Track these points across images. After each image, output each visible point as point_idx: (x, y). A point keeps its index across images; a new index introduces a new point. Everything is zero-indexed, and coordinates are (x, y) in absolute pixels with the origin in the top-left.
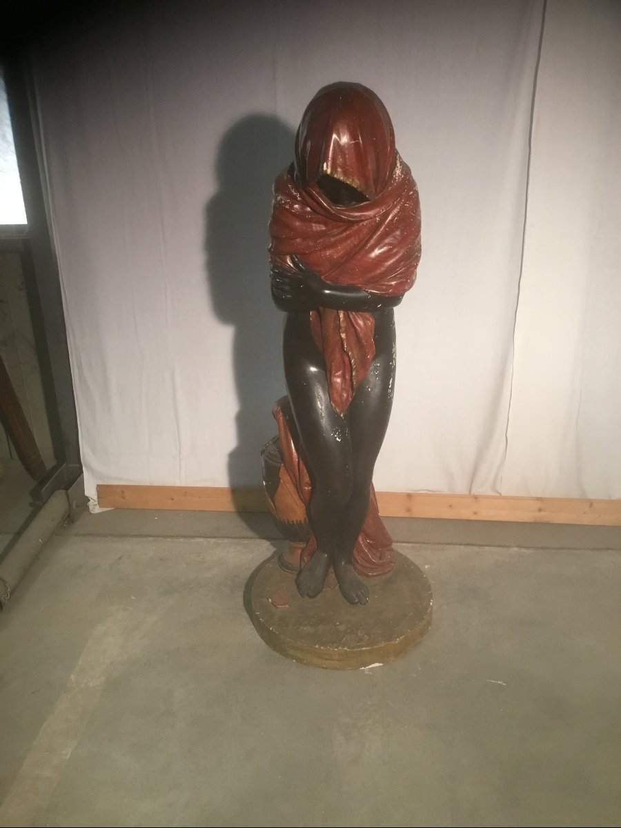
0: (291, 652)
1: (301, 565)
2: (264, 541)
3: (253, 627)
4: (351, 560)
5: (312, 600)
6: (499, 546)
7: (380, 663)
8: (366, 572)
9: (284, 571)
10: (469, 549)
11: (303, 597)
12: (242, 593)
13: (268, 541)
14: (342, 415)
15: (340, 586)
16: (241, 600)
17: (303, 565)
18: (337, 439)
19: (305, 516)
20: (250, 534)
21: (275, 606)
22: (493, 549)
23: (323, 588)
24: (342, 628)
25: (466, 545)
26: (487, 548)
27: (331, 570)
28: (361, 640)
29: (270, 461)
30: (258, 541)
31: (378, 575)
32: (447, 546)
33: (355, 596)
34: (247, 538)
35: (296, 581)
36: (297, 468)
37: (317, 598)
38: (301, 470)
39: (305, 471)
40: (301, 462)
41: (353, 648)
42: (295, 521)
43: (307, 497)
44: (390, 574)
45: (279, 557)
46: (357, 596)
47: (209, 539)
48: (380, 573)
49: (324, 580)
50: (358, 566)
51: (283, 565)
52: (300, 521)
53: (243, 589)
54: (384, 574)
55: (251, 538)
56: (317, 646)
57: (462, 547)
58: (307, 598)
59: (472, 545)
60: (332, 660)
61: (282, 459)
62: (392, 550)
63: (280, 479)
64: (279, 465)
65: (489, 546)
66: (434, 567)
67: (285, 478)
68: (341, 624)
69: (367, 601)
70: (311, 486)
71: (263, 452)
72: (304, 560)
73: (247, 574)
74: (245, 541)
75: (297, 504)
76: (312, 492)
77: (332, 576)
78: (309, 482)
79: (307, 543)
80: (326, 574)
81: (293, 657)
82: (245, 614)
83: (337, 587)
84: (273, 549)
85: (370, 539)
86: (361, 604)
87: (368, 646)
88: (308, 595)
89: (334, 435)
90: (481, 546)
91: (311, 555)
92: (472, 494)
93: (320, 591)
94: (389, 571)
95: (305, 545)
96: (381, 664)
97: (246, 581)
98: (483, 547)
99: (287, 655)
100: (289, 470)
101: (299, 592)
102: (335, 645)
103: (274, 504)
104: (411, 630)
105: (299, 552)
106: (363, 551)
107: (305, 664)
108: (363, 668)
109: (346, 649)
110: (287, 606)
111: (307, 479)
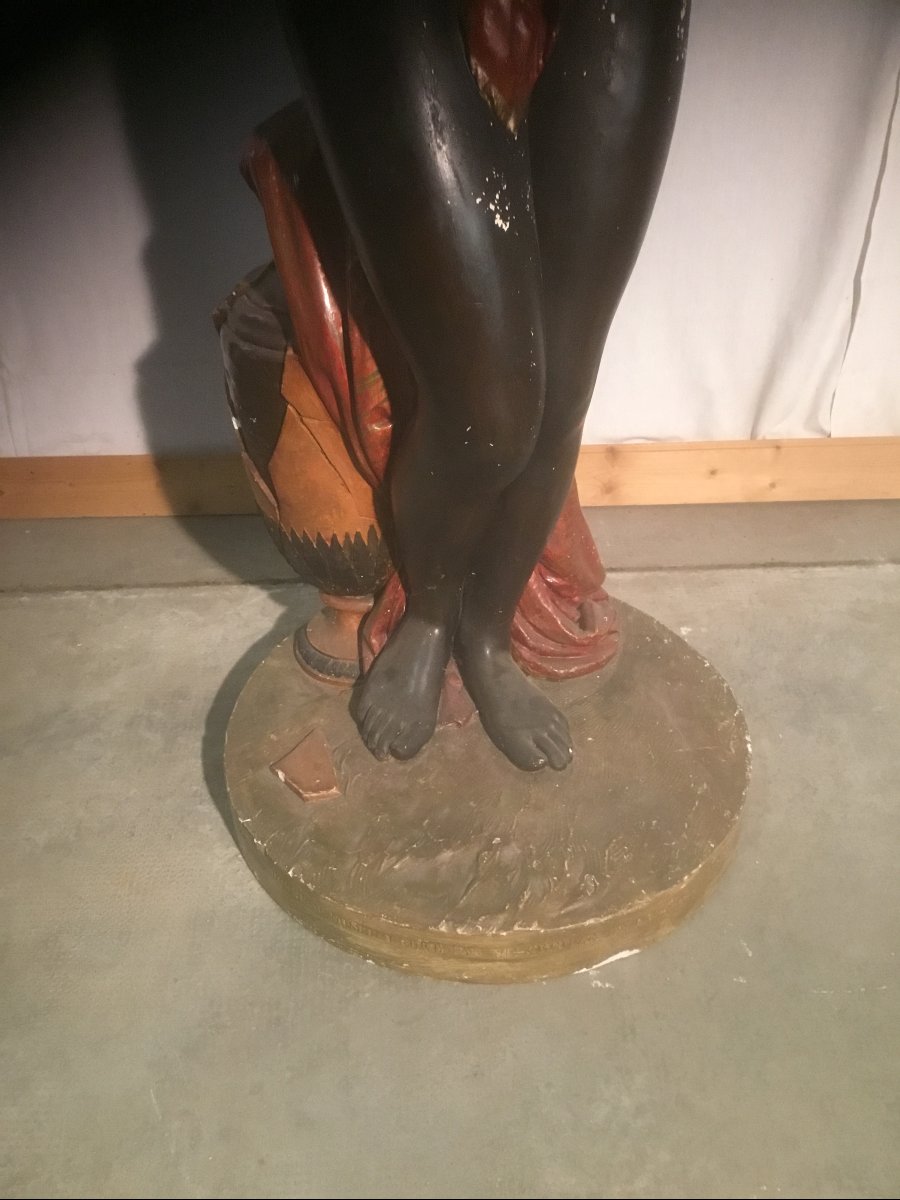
0: (361, 940)
1: (361, 661)
2: (252, 590)
3: (234, 850)
4: (508, 639)
5: (409, 766)
6: (850, 563)
7: (631, 949)
8: (550, 668)
9: (315, 676)
10: (776, 576)
11: (380, 760)
12: (198, 745)
13: (262, 588)
14: (511, 125)
15: (480, 714)
16: (196, 766)
17: (369, 658)
18: (499, 221)
19: (372, 520)
20: (213, 570)
21: (300, 795)
22: (833, 571)
23: (433, 726)
24: (511, 853)
25: (765, 566)
26: (819, 569)
27: (452, 668)
28: (576, 894)
29: (246, 347)
30: (236, 590)
31: (579, 674)
32: (724, 573)
33: (531, 743)
34: (207, 583)
35: (354, 708)
36: (341, 360)
37: (420, 759)
38: (356, 365)
39: (372, 366)
40: (356, 335)
41: (556, 922)
42: (341, 540)
43: (380, 456)
44: (611, 667)
45: (293, 634)
46: (540, 744)
47: (104, 594)
48: (586, 666)
49: (436, 700)
50: (525, 652)
51: (311, 661)
52: (358, 535)
53: (202, 732)
54: (599, 666)
55: (215, 583)
56: (443, 928)
57: (760, 572)
58: (392, 759)
59: (783, 565)
60: (493, 961)
61: (288, 332)
62: (607, 597)
63: (285, 402)
64: (278, 355)
65: (823, 564)
66: (704, 630)
67: (304, 401)
68: (505, 842)
69: (571, 758)
70: (391, 421)
71: (220, 321)
72: (370, 646)
73: (213, 684)
74: (203, 593)
75: (344, 484)
76: (397, 441)
77: (456, 684)
78: (386, 405)
79: (378, 596)
80: (439, 681)
81: (365, 953)
82: (209, 809)
83: (475, 719)
84: (277, 611)
85: (555, 575)
86: (553, 767)
87: (599, 910)
88: (394, 752)
89: (485, 204)
90: (805, 565)
91: (393, 630)
92: (760, 437)
93: (428, 736)
94: (609, 659)
95: (371, 604)
96: (636, 951)
97: (208, 706)
98: (809, 569)
99: (346, 947)
100: (316, 367)
101: (366, 743)
102: (502, 918)
103: (273, 491)
104: (717, 843)
105: (354, 623)
106: (540, 610)
107: (406, 972)
108: (584, 970)
109: (534, 927)
110: (334, 790)
111: (377, 394)
